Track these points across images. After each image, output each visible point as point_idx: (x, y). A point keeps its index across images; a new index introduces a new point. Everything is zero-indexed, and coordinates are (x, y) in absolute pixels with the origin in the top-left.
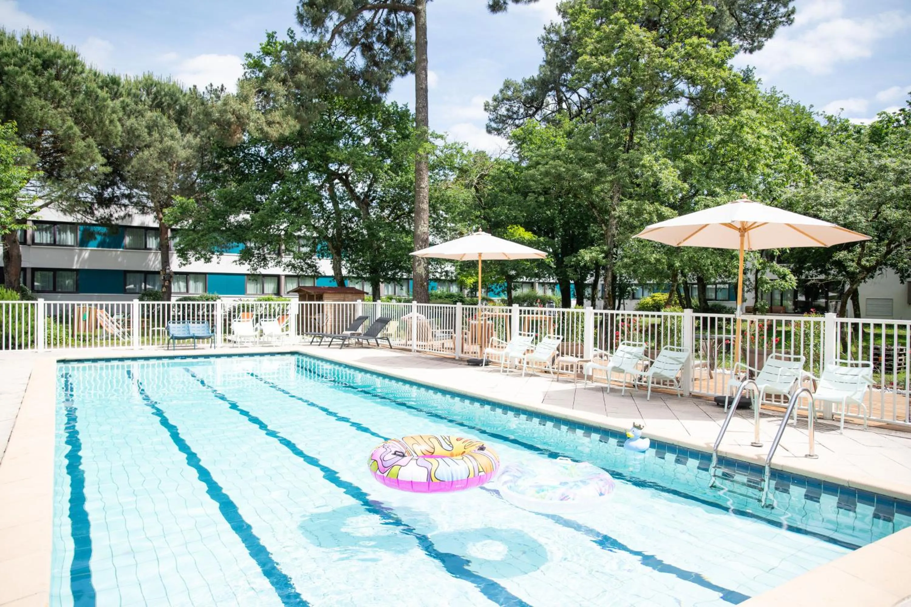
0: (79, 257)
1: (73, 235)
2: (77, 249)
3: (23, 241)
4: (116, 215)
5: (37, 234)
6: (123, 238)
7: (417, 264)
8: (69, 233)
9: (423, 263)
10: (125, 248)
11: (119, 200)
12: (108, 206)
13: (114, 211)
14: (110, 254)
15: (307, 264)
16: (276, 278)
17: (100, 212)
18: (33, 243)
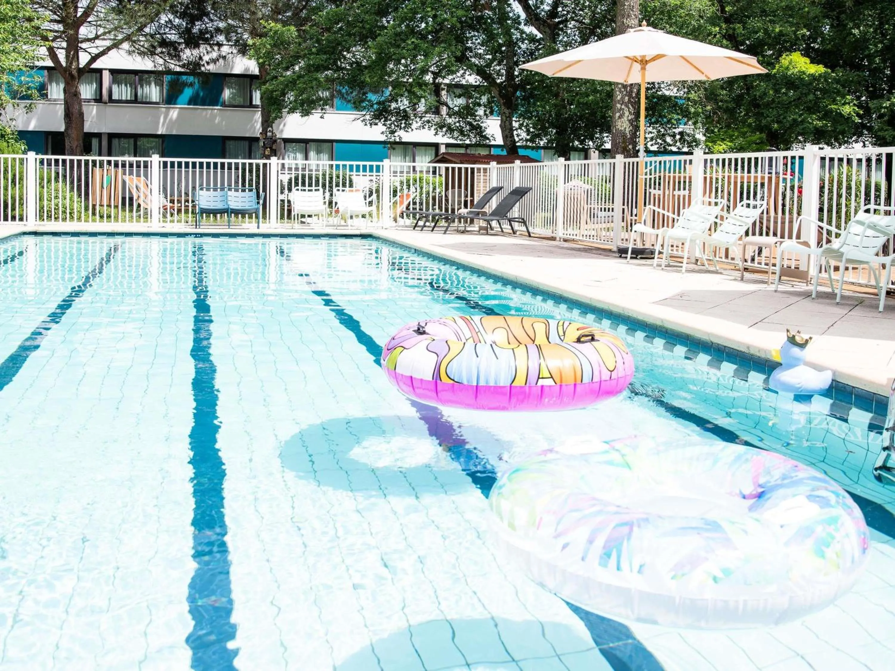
0: (165, 118)
1: (158, 88)
2: (163, 108)
3: (98, 98)
4: (206, 58)
5: (115, 88)
6: (221, 91)
7: (618, 115)
8: (153, 85)
9: (627, 113)
10: (224, 105)
11: (212, 36)
12: (197, 46)
13: (205, 51)
14: (204, 113)
15: (470, 124)
16: (434, 148)
17: (188, 54)
18: (111, 100)
